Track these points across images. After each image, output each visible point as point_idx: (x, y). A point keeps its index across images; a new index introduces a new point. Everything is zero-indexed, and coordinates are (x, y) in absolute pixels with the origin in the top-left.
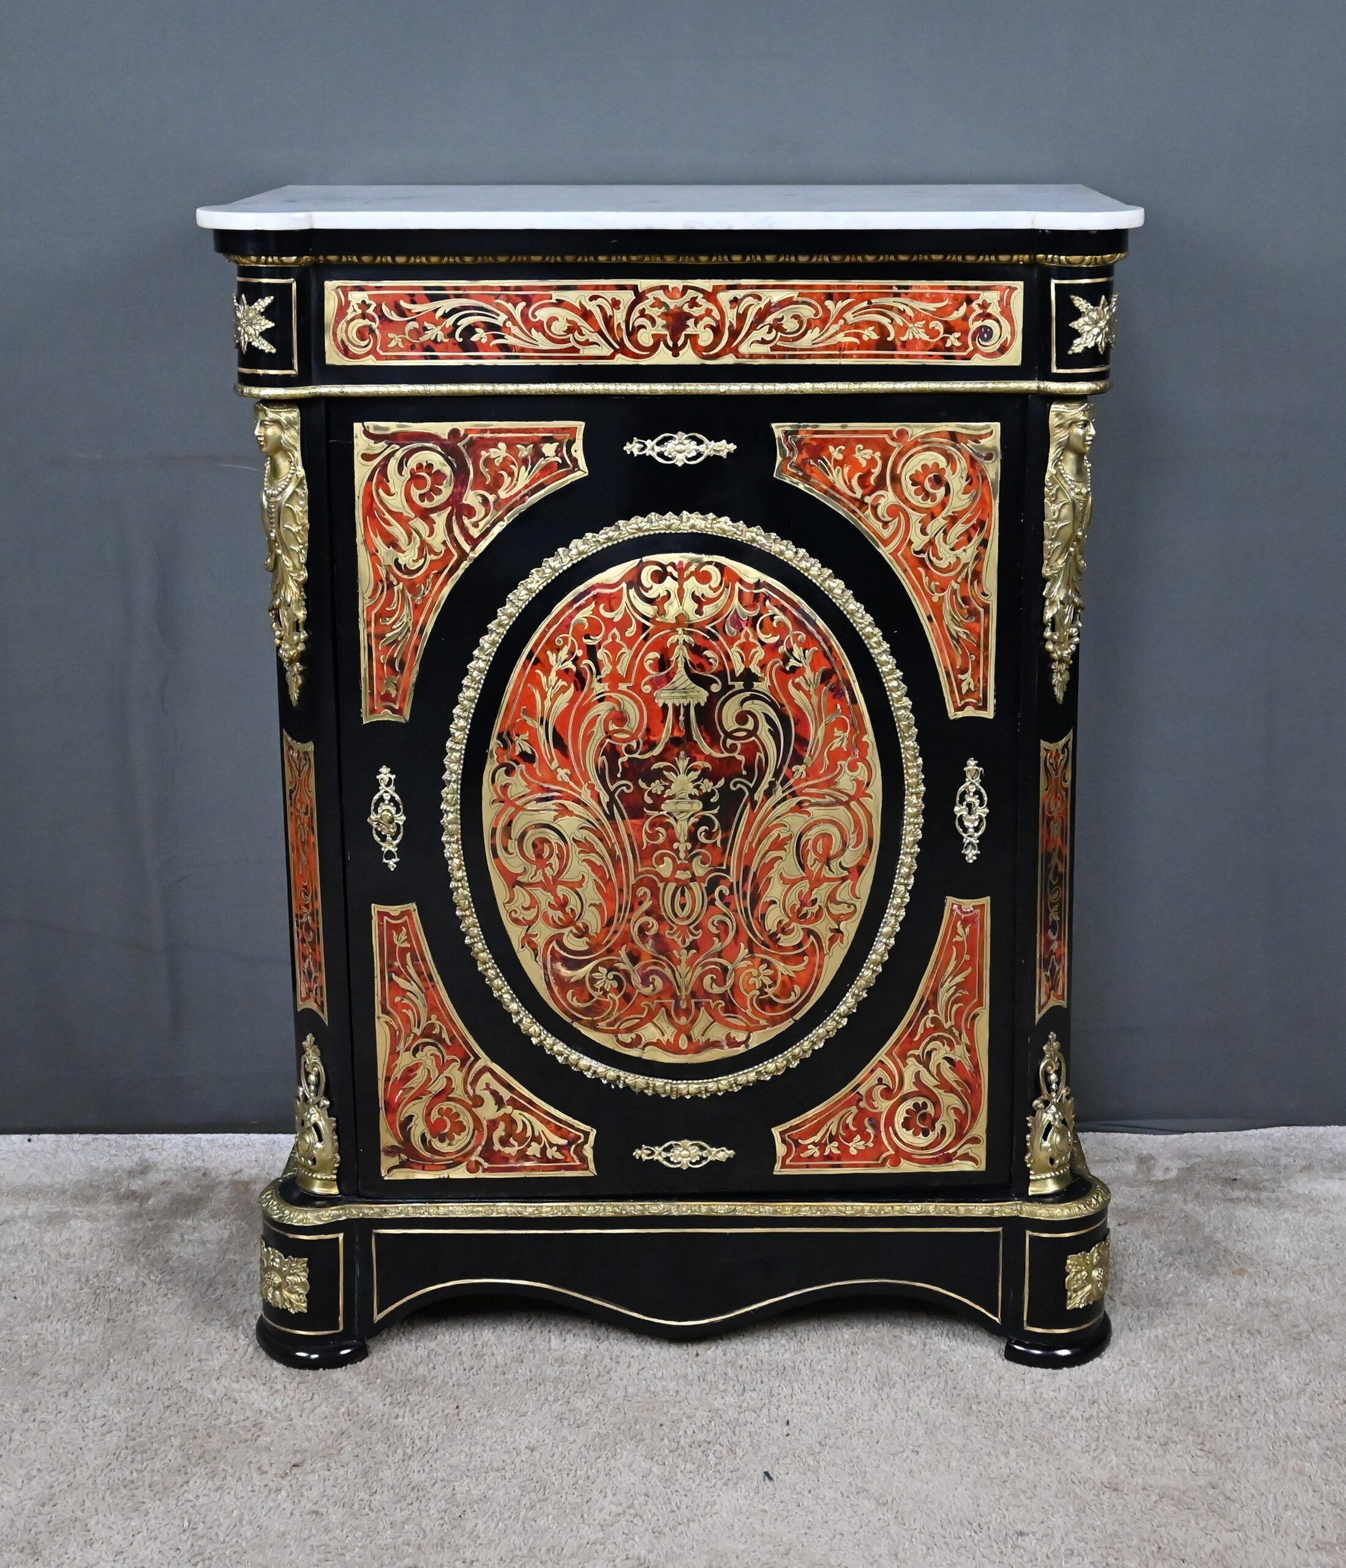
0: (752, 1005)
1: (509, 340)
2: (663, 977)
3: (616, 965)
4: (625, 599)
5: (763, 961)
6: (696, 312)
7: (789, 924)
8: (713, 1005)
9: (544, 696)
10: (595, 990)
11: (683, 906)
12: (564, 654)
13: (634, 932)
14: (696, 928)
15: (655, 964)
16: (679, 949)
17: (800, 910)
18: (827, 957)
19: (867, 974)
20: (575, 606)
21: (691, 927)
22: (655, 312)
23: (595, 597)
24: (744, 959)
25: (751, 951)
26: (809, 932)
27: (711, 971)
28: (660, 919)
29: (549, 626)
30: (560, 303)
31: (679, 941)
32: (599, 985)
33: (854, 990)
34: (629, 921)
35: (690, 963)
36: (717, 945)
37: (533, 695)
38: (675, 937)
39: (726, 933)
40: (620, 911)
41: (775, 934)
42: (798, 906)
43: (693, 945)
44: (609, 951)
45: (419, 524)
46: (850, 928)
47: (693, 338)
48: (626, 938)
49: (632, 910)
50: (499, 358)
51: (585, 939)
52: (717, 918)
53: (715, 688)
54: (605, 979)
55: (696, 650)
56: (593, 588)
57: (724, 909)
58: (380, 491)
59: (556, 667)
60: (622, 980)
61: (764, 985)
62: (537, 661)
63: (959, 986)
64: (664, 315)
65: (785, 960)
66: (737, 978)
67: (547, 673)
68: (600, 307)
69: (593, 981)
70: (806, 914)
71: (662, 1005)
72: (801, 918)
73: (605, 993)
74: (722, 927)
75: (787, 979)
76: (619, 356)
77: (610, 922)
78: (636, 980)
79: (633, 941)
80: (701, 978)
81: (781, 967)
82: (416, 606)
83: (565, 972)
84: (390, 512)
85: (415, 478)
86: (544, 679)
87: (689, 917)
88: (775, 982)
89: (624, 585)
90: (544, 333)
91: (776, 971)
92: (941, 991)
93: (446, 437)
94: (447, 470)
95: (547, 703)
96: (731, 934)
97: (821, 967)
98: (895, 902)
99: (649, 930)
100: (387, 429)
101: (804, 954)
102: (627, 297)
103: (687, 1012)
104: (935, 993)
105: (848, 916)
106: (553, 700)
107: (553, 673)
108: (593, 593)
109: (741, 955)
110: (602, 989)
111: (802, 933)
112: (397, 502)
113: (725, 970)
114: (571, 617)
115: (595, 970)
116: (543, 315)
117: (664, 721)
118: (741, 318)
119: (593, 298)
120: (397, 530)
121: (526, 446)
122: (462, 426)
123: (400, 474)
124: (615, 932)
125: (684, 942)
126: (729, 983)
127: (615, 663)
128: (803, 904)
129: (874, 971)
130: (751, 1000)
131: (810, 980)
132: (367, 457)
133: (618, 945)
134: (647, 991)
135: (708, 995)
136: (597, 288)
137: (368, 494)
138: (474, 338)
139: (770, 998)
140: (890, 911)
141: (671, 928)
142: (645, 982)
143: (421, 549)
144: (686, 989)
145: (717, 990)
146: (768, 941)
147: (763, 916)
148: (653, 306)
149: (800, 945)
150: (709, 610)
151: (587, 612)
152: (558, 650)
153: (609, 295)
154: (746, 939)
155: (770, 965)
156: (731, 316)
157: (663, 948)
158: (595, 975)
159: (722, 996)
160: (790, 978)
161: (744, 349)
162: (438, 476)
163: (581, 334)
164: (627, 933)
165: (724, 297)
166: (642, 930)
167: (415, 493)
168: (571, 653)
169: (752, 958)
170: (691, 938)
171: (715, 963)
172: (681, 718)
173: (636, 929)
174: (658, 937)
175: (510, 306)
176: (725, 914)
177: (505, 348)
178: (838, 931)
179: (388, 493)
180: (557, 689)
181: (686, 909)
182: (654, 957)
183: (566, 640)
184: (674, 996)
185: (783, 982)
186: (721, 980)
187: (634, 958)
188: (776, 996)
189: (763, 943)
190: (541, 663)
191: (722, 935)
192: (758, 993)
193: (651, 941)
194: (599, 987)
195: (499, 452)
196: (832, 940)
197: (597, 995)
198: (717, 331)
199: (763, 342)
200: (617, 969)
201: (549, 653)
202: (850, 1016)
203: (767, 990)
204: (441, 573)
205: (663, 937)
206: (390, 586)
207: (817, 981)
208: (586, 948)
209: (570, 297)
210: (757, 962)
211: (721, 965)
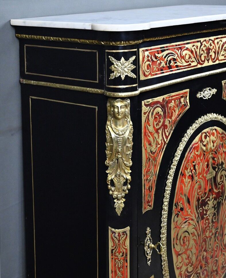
1: (178, 64)
4: (200, 147)
6: (211, 47)
9: (185, 186)
12: (189, 170)
20: (190, 152)
21: (212, 251)
22: (204, 49)
23: (194, 148)
27: (215, 263)
28: (206, 251)
29: (185, 162)
30: (187, 49)
35: (211, 263)
37: (183, 187)
41: (225, 244)
45: (156, 135)
47: (211, 56)
50: (176, 70)
53: (217, 170)
55: (213, 159)
56: (193, 145)
58: (148, 125)
59: (187, 175)
62: (183, 174)
64: (206, 49)
67: (185, 178)
68: (194, 48)
74: (217, 248)
76: (198, 65)
77: (197, 258)
82: (155, 165)
84: (150, 132)
85: (155, 118)
86: (185, 180)
89: (199, 142)
90: (184, 60)
93: (162, 101)
94: (162, 113)
95: (186, 188)
100: (149, 102)
102: (199, 44)
106: (187, 187)
107: (187, 178)
108: (193, 147)
112: (151, 129)
114: (189, 157)
116: (184, 53)
117: (208, 185)
118: (219, 48)
119: (193, 46)
120: (151, 139)
121: (178, 100)
122: (165, 96)
123: (152, 118)
127: (199, 169)
132: (145, 113)
136: (194, 42)
137: (145, 127)
138: (171, 64)
143: (156, 144)
144: (210, 272)
148: (204, 47)
150: (215, 144)
151: (193, 154)
152: (187, 169)
153: (196, 44)
156: (217, 48)
161: (220, 58)
162: (160, 116)
163: (191, 59)
165: (216, 41)
167: (155, 123)
168: (190, 169)
170: (212, 254)
171: (215, 260)
172: (211, 182)
175: (177, 51)
177: (177, 66)
179: (150, 126)
180: (188, 182)
183: (189, 165)
190: (183, 175)
192: (222, 265)
195: (172, 104)
198: (215, 53)
199: (223, 55)
201: (185, 171)
204: (160, 151)
205: (207, 257)
206: (150, 159)
209: (189, 46)
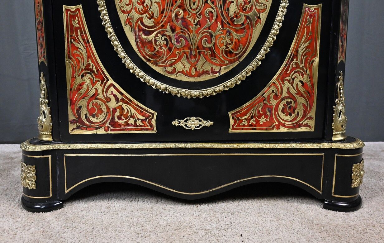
0: (222, 53)
2: (186, 39)
3: (166, 33)
5: (227, 31)
7: (238, 13)
8: (206, 53)
10: (157, 45)
11: (194, 3)
13: (173, 15)
14: (200, 15)
15: (182, 32)
16: (192, 25)
17: (243, 6)
18: (254, 31)
19: (270, 40)
21: (197, 14)
24: (219, 30)
25: (223, 27)
26: (247, 17)
27: (206, 36)
28: (184, 10)
31: (192, 21)
32: (158, 43)
33: (264, 47)
34: (171, 11)
35: (197, 32)
36: (208, 24)
38: (190, 19)
39: (212, 17)
40: (167, 6)
41: (233, 18)
42: (243, 4)
43: (198, 23)
44: (163, 26)
46: (264, 16)
48: (170, 20)
49: (172, 5)
51: (152, 20)
52: (209, 9)
54: (161, 40)
57: (211, 5)
60: (168, 41)
61: (227, 44)
63: (307, 47)
65: (237, 31)
66: (216, 40)
69: (156, 41)
70: (246, 9)
71: (185, 53)
72: (244, 10)
73: (161, 47)
74: (211, 14)
75: (237, 41)
77: (163, 12)
78: (174, 41)
79: (172, 21)
80: (201, 39)
81: (234, 34)
83: (144, 37)
87: (196, 9)
88: (232, 42)
91: (233, 37)
92: (300, 50)
96: (215, 18)
97: (251, 35)
98: (282, 5)
99: (179, 15)
101: (244, 28)
103: (195, 56)
104: (297, 51)
105: (264, 10)
109: (218, 29)
110: (160, 45)
111: (244, 17)
113: (211, 36)
115: (156, 36)
124: (165, 16)
125: (194, 21)
126: (213, 42)
128: (245, 3)
129: (273, 39)
130: (222, 51)
131: (247, 42)
133: (166, 23)
134: (178, 45)
135: (204, 48)
139: (230, 50)
140: (281, 9)
141: (189, 15)
142: (178, 42)
144: (195, 45)
145: (208, 46)
146: (230, 22)
147: (228, 9)
149: (243, 24)
154: (221, 20)
155: (230, 34)
157: (185, 24)
158: (157, 38)
159: (210, 49)
160: (239, 40)
164: (170, 17)
166: (177, 15)
169: (223, 30)
170: (197, 19)
171: (207, 32)
173: (174, 15)
174: (183, 18)
176: (212, 8)
178: (259, 18)
181: (195, 5)
182: (182, 29)
184: (190, 48)
185: (235, 42)
186: (209, 42)
187: (173, 30)
188: (232, 49)
189: (228, 23)
191: (211, 18)
192: (225, 47)
193: (180, 21)
194: (158, 44)
196: (257, 22)
197: (157, 48)
200: (165, 35)
202: (262, 61)
203: (228, 46)
205: (185, 19)
207: (249, 42)
208: (152, 24)
210: (225, 32)
211: (210, 33)
